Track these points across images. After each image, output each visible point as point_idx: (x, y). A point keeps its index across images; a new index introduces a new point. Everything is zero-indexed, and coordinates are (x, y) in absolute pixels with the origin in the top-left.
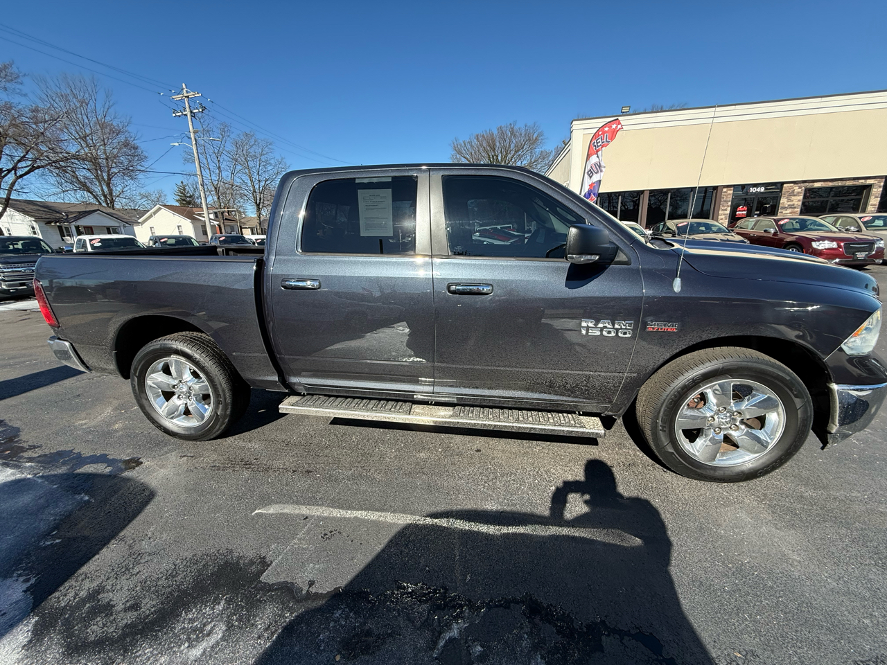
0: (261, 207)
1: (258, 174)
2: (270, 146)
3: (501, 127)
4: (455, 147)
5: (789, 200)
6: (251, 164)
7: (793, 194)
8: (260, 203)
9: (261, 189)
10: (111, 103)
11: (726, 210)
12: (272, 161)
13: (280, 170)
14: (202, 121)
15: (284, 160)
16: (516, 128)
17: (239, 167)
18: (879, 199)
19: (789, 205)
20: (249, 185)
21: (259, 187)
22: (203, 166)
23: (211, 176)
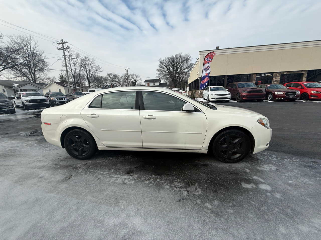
1: (89, 71)
2: (94, 61)
3: (176, 55)
4: (160, 61)
5: (276, 78)
6: (87, 67)
7: (277, 76)
8: (90, 81)
9: (90, 76)
10: (36, 46)
11: (254, 82)
12: (95, 66)
13: (97, 69)
14: (69, 52)
15: (99, 66)
16: (181, 55)
17: (82, 68)
18: (306, 78)
19: (276, 80)
20: (86, 74)
21: (90, 75)
22: (69, 68)
23: (72, 72)
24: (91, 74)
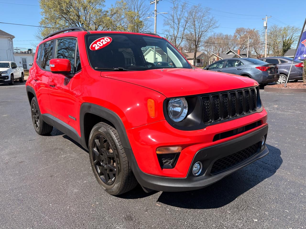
0: (197, 46)
1: (200, 27)
2: (209, 11)
6: (196, 23)
8: (197, 45)
9: (199, 37)
12: (207, 20)
14: (174, 3)
15: (214, 19)
20: (194, 34)
21: (199, 35)
22: (171, 26)
23: (174, 32)
24: (200, 33)
